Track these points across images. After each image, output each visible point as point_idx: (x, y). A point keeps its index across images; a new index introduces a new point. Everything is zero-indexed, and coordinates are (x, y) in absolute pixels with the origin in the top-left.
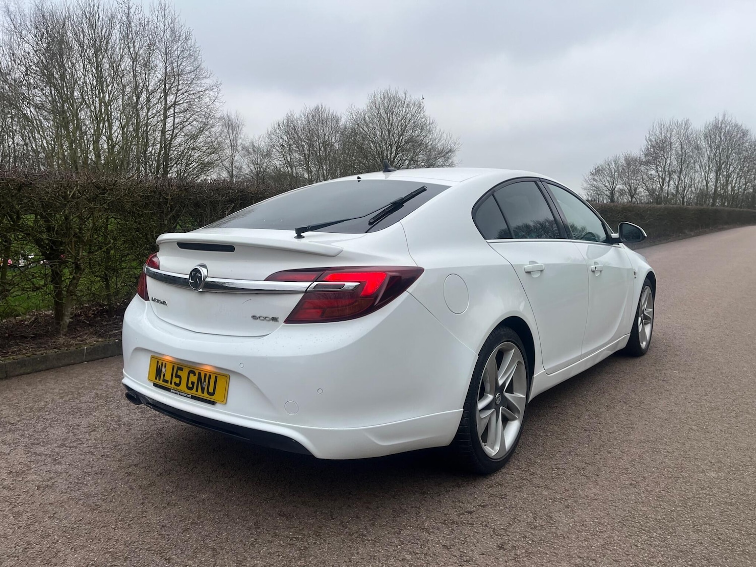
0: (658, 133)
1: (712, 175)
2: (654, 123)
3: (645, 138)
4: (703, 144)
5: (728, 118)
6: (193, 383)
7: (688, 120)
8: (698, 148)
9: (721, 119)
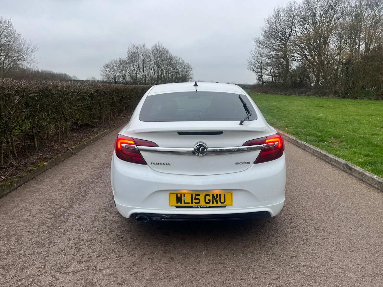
0: (132, 49)
1: (156, 70)
2: (130, 44)
3: (127, 51)
4: (152, 56)
5: (160, 44)
6: (209, 200)
7: (144, 44)
8: (149, 57)
9: (157, 45)
